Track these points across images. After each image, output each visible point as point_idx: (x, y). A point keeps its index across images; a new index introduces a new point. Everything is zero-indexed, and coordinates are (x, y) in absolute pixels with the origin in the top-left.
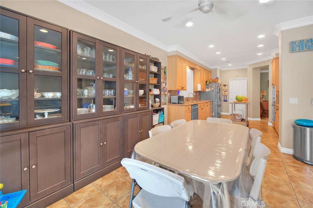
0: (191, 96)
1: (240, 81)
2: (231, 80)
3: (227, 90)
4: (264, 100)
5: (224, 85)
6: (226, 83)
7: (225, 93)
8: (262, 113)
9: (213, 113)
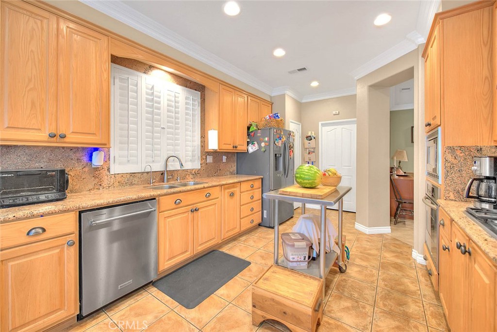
0: (196, 165)
1: (342, 126)
2: (322, 124)
3: (314, 148)
4: (402, 173)
5: (307, 137)
6: (312, 133)
7: (310, 156)
8: (397, 210)
9: (265, 212)
